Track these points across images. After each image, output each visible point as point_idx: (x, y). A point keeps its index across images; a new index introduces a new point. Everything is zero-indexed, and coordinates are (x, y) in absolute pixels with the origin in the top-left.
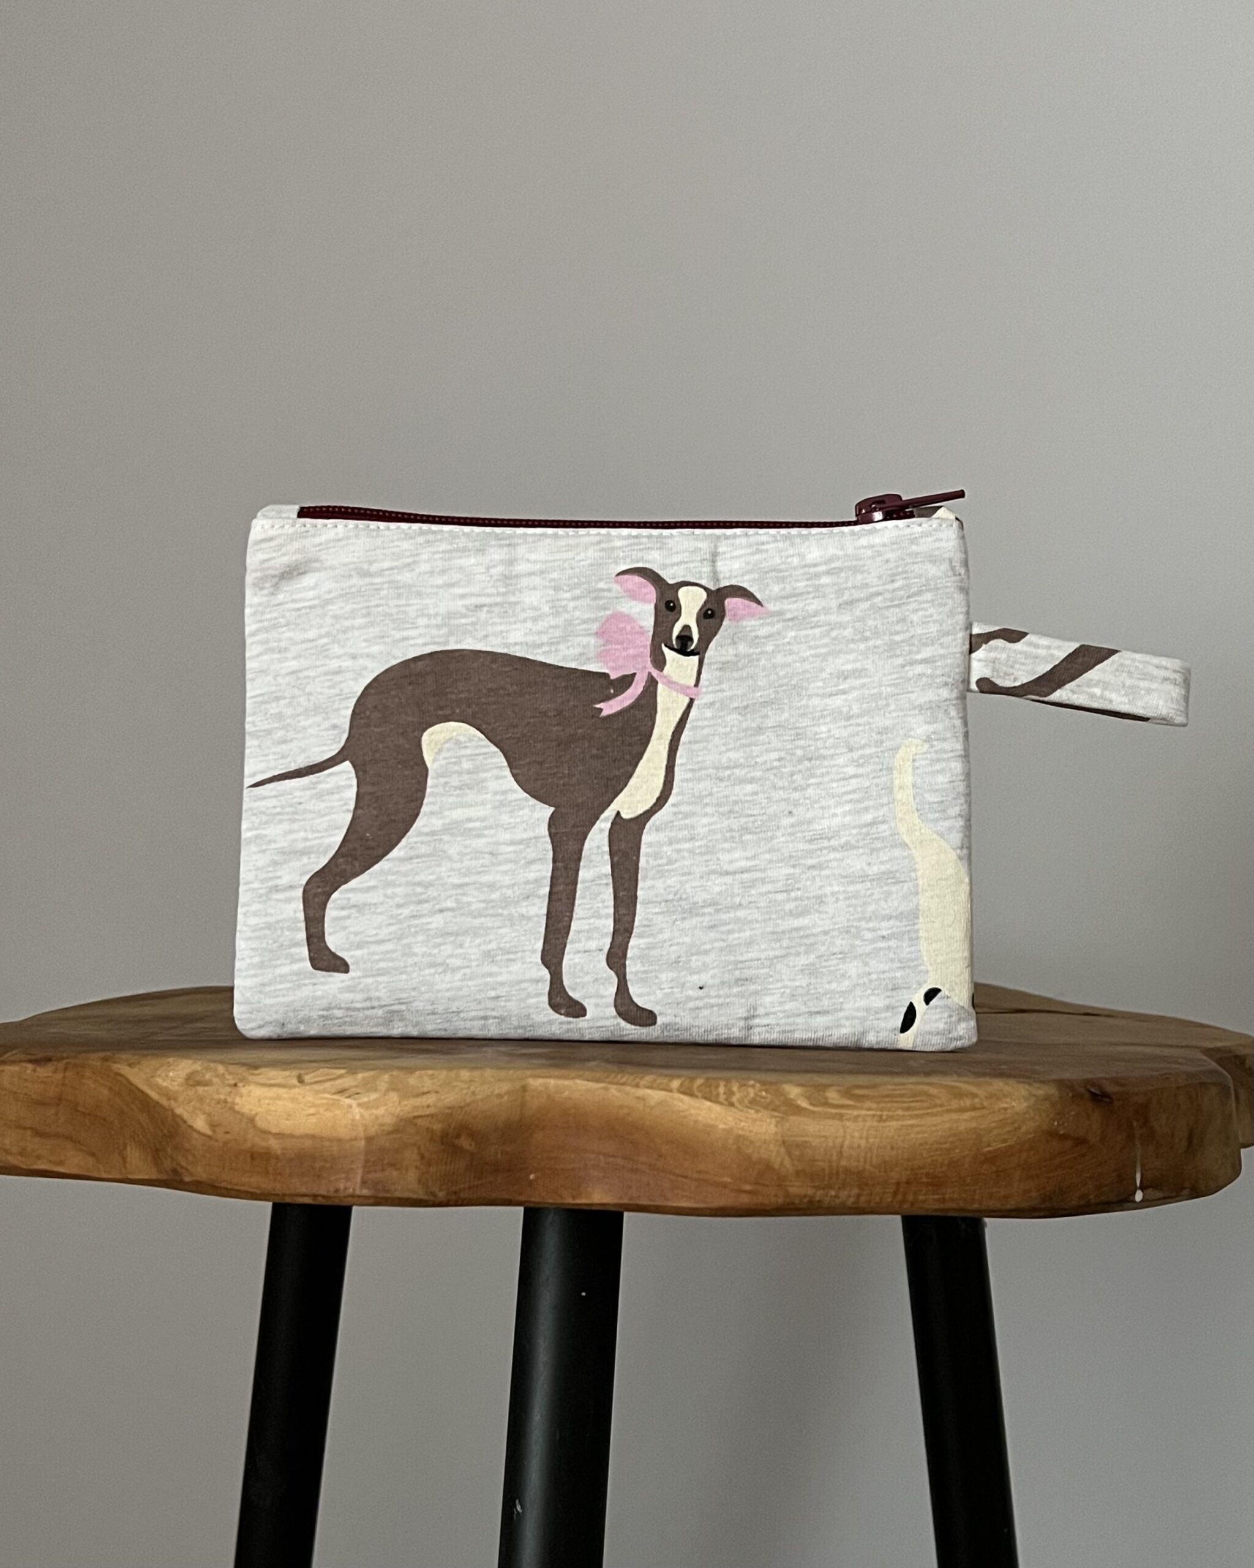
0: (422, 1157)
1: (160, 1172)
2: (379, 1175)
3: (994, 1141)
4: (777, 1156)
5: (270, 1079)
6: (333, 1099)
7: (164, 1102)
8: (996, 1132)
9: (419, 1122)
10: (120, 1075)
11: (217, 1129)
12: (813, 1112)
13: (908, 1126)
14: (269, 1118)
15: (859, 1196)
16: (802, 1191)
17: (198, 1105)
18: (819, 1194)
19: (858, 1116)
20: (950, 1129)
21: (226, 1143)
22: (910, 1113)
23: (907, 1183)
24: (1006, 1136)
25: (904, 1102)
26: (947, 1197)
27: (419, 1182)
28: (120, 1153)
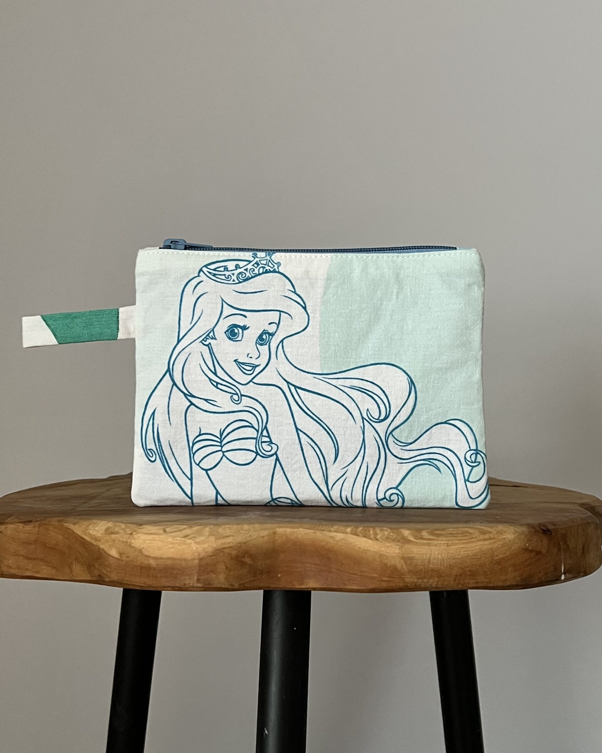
0: (227, 568)
1: (91, 576)
2: (206, 576)
3: (500, 554)
4: (399, 564)
5: (149, 531)
6: (181, 540)
7: (93, 542)
8: (500, 550)
9: (225, 550)
10: (69, 529)
11: (123, 556)
12: (416, 542)
13: (460, 548)
14: (149, 549)
15: (438, 582)
16: (411, 580)
17: (112, 544)
18: (419, 581)
19: (437, 544)
20: (480, 549)
21: (127, 562)
22: (461, 542)
23: (460, 575)
24: (505, 551)
25: (458, 536)
27: (226, 579)
28: (69, 567)
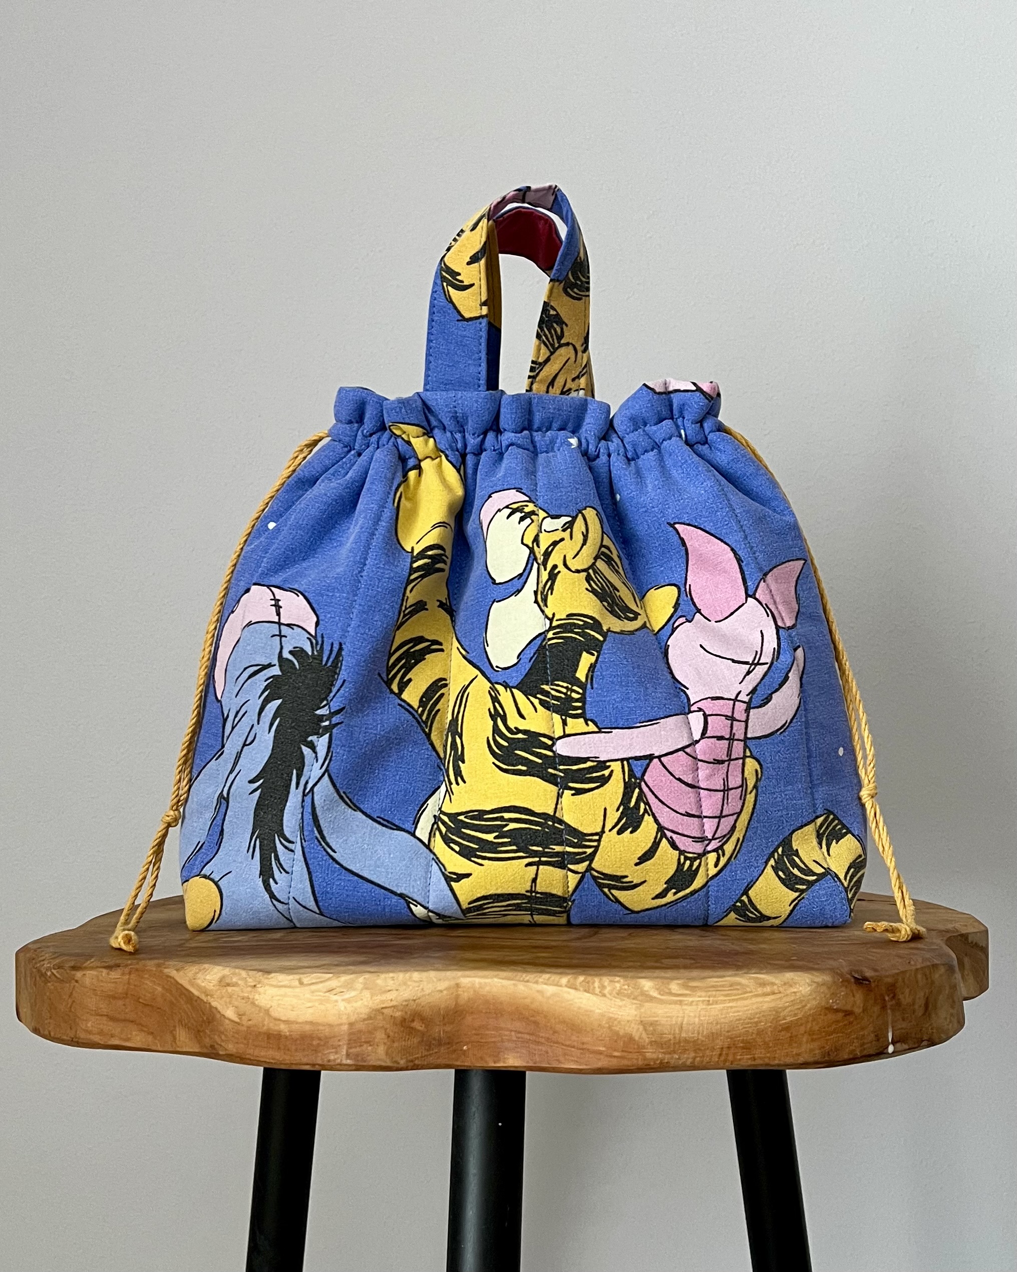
0: (389, 1037)
1: (201, 1047)
2: (358, 1049)
3: (788, 1016)
4: (636, 1031)
5: (279, 982)
6: (323, 996)
7: (203, 997)
8: (789, 1010)
9: (385, 1011)
10: (171, 977)
11: (243, 1017)
13: (727, 1007)
14: (279, 1009)
15: (694, 1058)
16: (654, 1056)
17: (228, 1000)
18: (667, 1058)
19: (693, 1002)
20: (757, 1008)
21: (249, 1027)
22: (729, 998)
23: (728, 1048)
24: (796, 1012)
25: (724, 990)
26: (756, 1056)
27: (387, 1054)
28: (171, 1032)
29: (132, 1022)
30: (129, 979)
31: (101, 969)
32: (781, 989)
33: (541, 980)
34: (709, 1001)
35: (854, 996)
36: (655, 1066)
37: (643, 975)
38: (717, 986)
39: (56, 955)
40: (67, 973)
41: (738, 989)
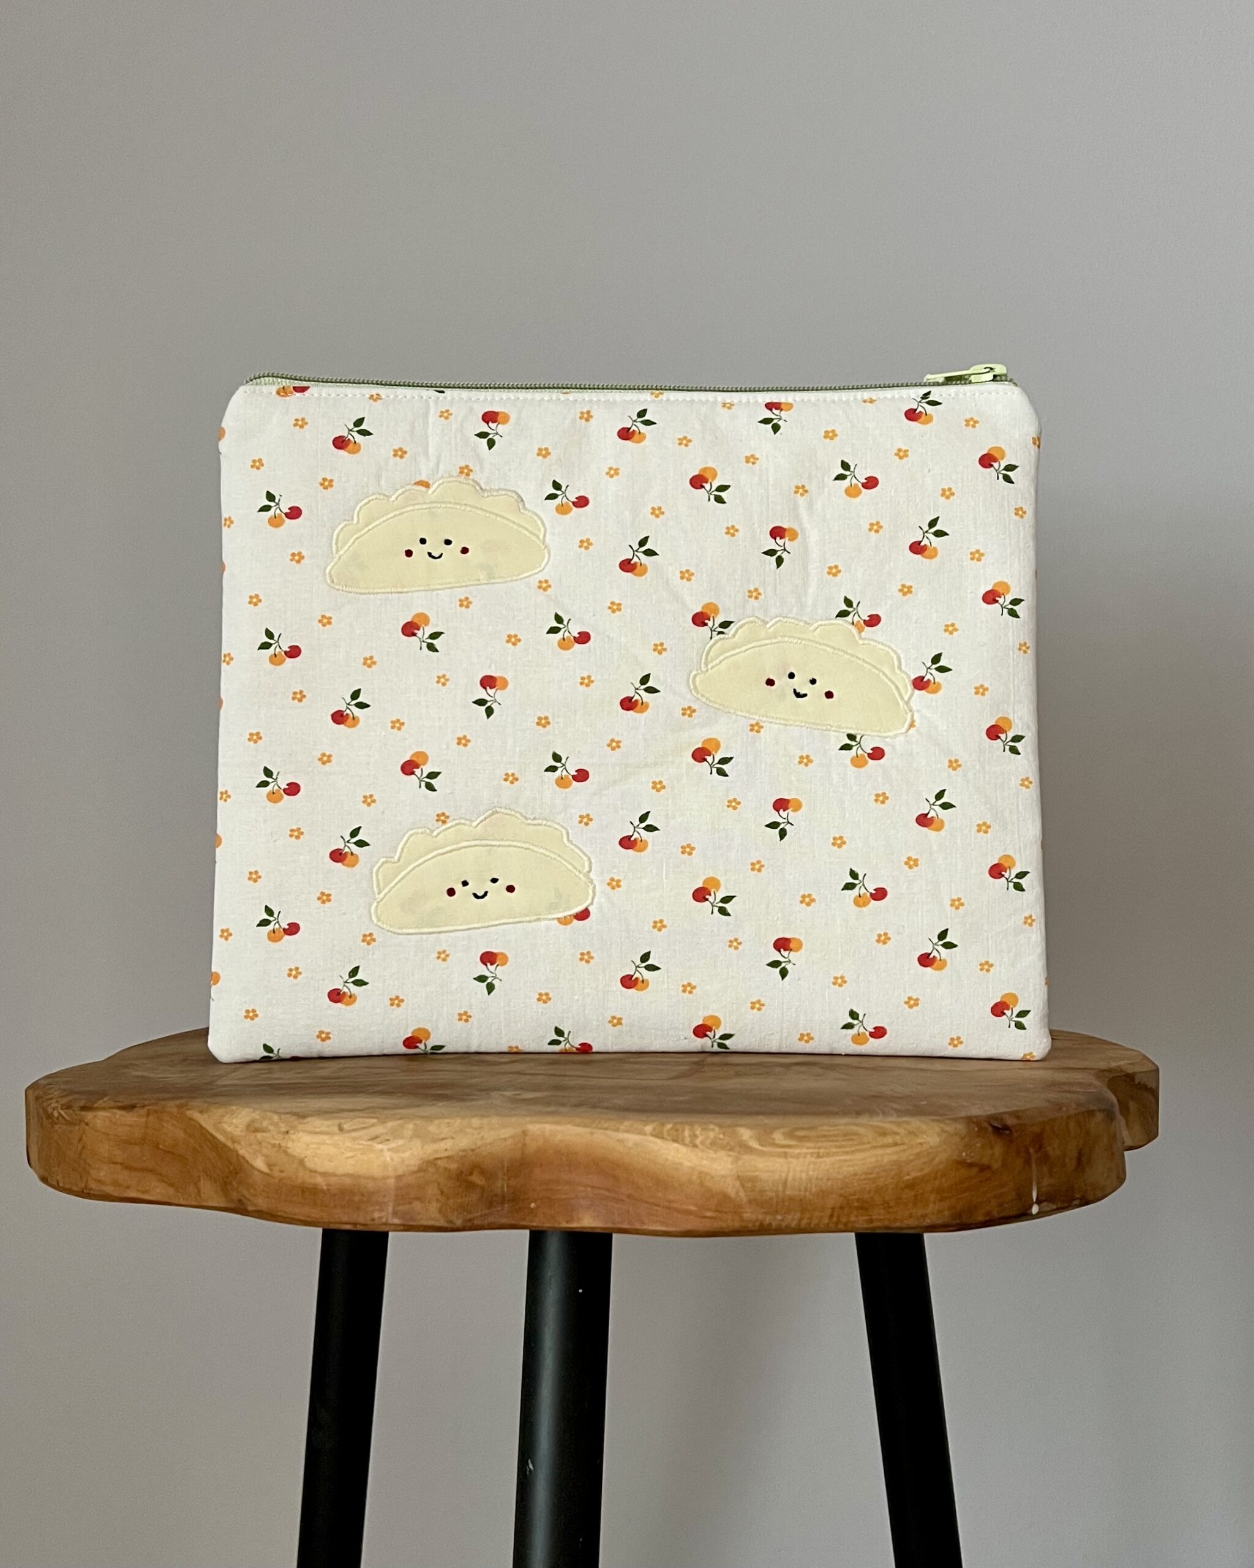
0: (442, 1192)
1: (227, 1200)
3: (913, 1171)
4: (732, 1188)
5: (316, 1127)
6: (368, 1145)
7: (229, 1144)
8: (914, 1163)
9: (439, 1163)
12: (763, 1152)
13: (840, 1160)
14: (315, 1159)
15: (800, 1220)
16: (754, 1217)
17: (258, 1148)
18: (768, 1219)
19: (800, 1154)
20: (877, 1161)
21: (281, 1179)
22: (842, 1150)
23: (841, 1208)
24: (922, 1166)
25: (837, 1141)
26: (874, 1217)
27: (440, 1211)
28: (195, 1184)
29: (151, 1171)
30: (146, 1122)
31: (115, 1111)
32: (906, 1140)
33: (622, 1127)
34: (819, 1153)
35: (992, 1148)
36: (754, 1228)
37: (743, 1122)
38: (830, 1136)
39: (64, 1094)
40: (76, 1114)
41: (853, 1140)
